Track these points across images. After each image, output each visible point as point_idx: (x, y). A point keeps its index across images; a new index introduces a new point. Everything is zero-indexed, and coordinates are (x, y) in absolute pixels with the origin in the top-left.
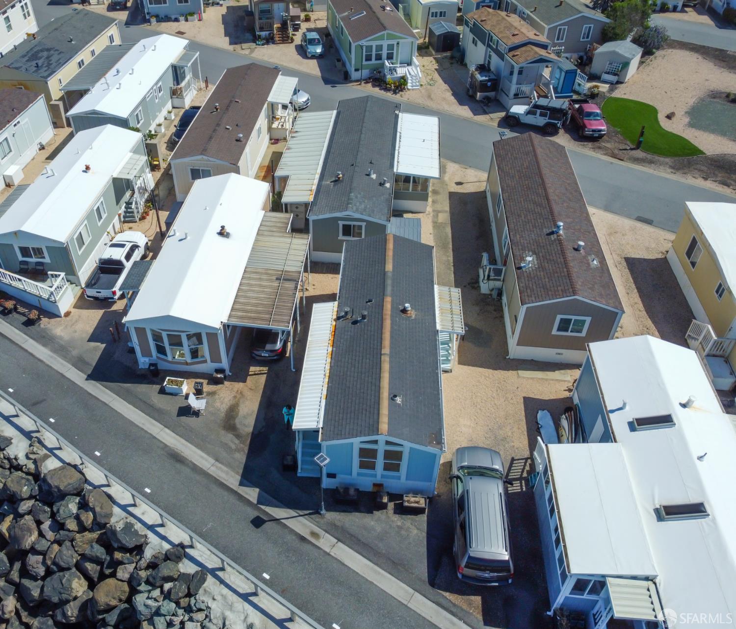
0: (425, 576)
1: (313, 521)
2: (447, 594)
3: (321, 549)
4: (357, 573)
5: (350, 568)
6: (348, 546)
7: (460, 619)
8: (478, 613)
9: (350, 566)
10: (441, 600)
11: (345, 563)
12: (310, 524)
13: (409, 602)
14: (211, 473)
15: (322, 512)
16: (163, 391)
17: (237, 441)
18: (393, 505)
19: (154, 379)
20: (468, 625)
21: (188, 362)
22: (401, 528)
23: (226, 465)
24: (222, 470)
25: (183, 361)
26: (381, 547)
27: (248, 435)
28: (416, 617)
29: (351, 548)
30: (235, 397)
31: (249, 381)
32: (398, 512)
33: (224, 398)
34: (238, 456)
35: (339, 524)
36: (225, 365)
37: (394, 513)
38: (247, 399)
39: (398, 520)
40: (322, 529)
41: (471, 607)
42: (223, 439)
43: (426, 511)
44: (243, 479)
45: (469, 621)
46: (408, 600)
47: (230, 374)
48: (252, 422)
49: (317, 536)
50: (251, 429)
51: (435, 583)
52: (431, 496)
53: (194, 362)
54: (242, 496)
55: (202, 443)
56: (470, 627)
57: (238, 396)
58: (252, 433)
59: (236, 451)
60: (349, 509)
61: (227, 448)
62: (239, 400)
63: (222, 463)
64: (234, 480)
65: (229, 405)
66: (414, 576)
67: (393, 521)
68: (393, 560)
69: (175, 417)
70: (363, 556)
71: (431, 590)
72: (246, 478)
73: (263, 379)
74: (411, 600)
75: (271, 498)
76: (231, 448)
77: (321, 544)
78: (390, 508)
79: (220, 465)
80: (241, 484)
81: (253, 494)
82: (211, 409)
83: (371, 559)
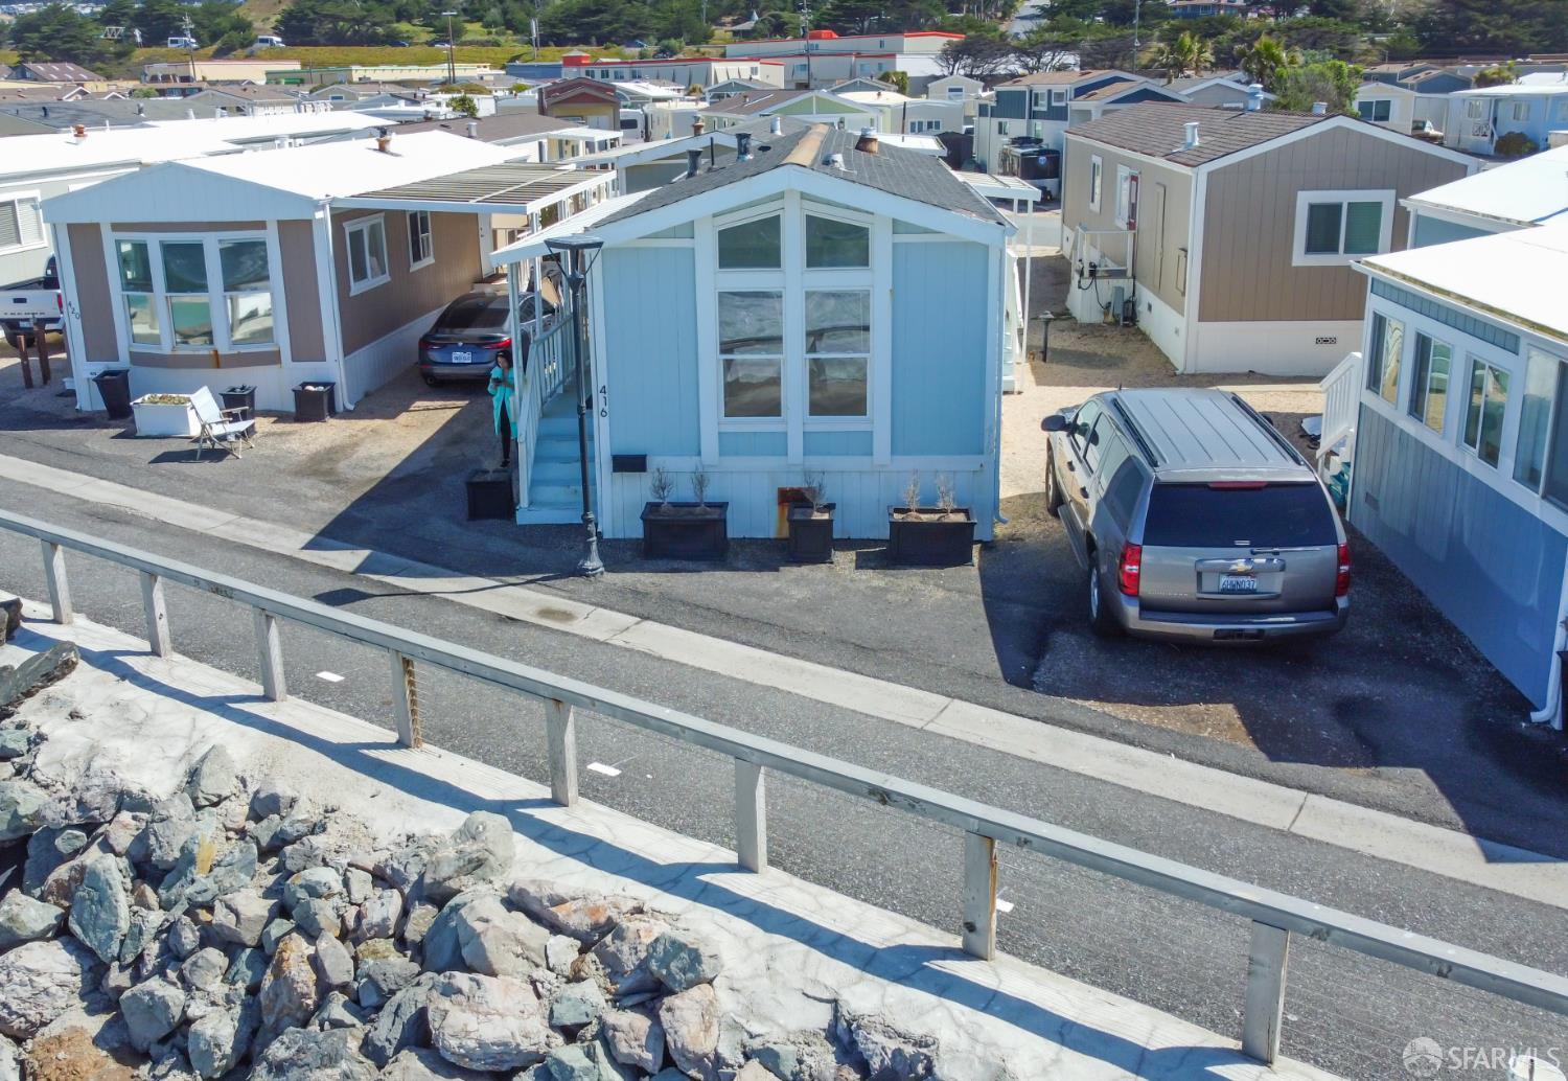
0: (993, 666)
1: (555, 591)
2: (1092, 704)
3: (576, 636)
4: (713, 673)
5: (682, 664)
6: (679, 626)
7: (1161, 750)
8: (1233, 738)
9: (685, 661)
10: (1067, 714)
11: (665, 656)
12: (541, 596)
13: (932, 721)
14: (215, 534)
15: (589, 565)
16: (130, 435)
17: (328, 488)
18: (852, 555)
19: (112, 422)
20: (1201, 763)
21: (220, 352)
22: (885, 590)
23: (274, 521)
24: (254, 529)
25: (206, 353)
26: (808, 621)
27: (371, 480)
28: (967, 752)
29: (693, 630)
30: (351, 436)
31: (404, 417)
32: (873, 565)
33: (316, 439)
34: (325, 505)
35: (651, 589)
36: (334, 367)
37: (858, 567)
38: (389, 437)
39: (874, 579)
40: (584, 602)
41: (1200, 727)
42: (285, 486)
43: (976, 559)
44: (320, 538)
45: (1200, 753)
46: (928, 719)
47: (351, 407)
48: (394, 463)
49: (567, 616)
50: (384, 473)
51: (1034, 682)
52: (987, 538)
53: (239, 353)
54: (304, 562)
55: (208, 495)
56: (1208, 766)
57: (361, 435)
58: (386, 478)
59: (318, 498)
60: (691, 565)
61: (291, 497)
62: (363, 440)
63: (264, 519)
64: (291, 541)
65: (328, 445)
66: (944, 669)
67: (852, 581)
68: (858, 642)
69: (144, 464)
70: (737, 641)
71: (1020, 693)
72: (336, 533)
73: (450, 414)
74: (936, 717)
75: (410, 562)
76: (305, 496)
77: (575, 627)
78: (844, 560)
79: (254, 522)
80: (310, 546)
81: (348, 559)
82: (267, 452)
83: (770, 645)
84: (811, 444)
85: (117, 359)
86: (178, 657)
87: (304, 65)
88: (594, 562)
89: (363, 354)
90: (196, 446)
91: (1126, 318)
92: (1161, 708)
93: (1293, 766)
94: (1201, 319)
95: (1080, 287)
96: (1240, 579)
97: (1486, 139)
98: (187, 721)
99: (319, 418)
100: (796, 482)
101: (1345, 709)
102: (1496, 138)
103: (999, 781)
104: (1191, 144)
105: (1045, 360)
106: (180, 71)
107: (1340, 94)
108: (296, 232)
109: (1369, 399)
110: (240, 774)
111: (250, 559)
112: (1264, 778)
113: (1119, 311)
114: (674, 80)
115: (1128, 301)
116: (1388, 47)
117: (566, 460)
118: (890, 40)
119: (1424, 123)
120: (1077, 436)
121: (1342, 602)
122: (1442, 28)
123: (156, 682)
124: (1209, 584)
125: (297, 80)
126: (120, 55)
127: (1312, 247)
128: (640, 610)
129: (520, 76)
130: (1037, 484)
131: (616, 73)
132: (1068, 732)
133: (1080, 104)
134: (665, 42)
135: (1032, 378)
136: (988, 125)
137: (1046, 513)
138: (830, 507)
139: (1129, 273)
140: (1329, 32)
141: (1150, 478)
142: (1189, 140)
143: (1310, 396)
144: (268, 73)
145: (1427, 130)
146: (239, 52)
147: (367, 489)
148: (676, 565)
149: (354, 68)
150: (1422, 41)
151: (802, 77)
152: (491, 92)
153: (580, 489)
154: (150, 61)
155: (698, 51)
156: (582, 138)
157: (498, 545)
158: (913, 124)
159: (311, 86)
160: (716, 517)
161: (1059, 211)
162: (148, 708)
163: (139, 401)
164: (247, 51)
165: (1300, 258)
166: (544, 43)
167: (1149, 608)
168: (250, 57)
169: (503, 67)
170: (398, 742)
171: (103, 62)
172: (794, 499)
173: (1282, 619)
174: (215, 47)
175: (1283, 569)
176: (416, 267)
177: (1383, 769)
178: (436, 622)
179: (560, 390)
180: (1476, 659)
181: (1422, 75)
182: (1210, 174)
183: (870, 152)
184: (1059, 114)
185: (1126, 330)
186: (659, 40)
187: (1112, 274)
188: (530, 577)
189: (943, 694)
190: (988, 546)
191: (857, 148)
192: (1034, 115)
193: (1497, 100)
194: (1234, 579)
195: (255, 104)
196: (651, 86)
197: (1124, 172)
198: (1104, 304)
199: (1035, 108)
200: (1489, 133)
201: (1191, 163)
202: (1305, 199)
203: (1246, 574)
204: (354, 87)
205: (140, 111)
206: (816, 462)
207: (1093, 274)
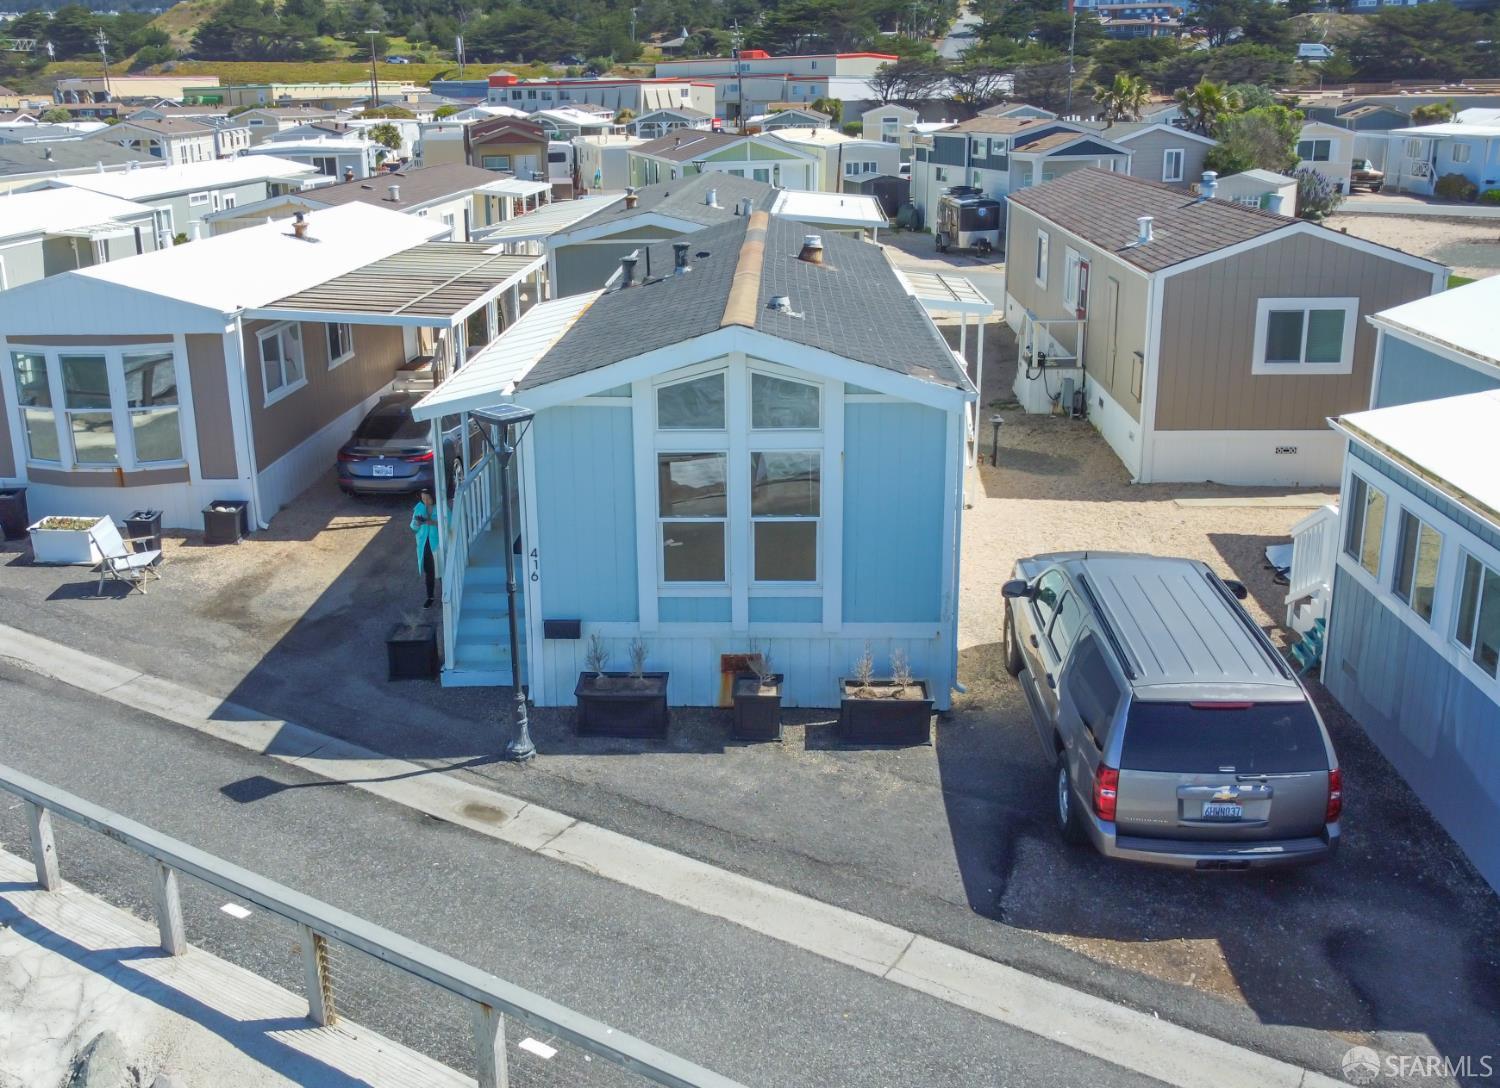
0: (957, 889)
1: (483, 780)
2: (1064, 940)
3: (506, 843)
4: (655, 897)
5: (623, 885)
6: (618, 830)
7: (1143, 1008)
8: (1219, 989)
9: (623, 879)
10: (1040, 955)
11: (604, 873)
12: (469, 787)
13: (893, 966)
14: (115, 698)
15: (519, 748)
16: (27, 561)
17: (239, 634)
18: (800, 730)
19: (9, 544)
20: (1187, 1025)
21: (124, 471)
22: (837, 779)
23: (180, 680)
24: (159, 691)
25: (110, 471)
26: (758, 824)
27: (285, 623)
28: (933, 1013)
29: (632, 835)
30: (265, 563)
31: (322, 538)
32: (822, 744)
33: (228, 566)
34: (233, 659)
35: (586, 779)
36: (247, 483)
37: (808, 748)
38: (305, 565)
39: (824, 763)
40: (515, 796)
41: (1182, 972)
42: (191, 632)
43: (933, 738)
44: (230, 704)
45: (1186, 1012)
46: (889, 963)
47: (265, 526)
48: (309, 600)
49: (494, 814)
50: (300, 613)
51: (1002, 909)
52: (944, 707)
53: (145, 472)
54: (211, 738)
55: (110, 643)
56: (1196, 1030)
57: (276, 561)
58: (302, 620)
59: (227, 650)
60: (628, 743)
61: (199, 647)
62: (277, 568)
63: (166, 676)
64: (195, 708)
65: (240, 576)
66: (905, 892)
67: (802, 765)
68: (812, 854)
69: (41, 601)
70: (680, 851)
71: (988, 926)
72: (245, 700)
73: (370, 533)
74: (899, 960)
75: (326, 738)
76: (214, 646)
77: (506, 831)
78: (793, 734)
79: (158, 681)
80: (219, 714)
81: (257, 734)
82: (174, 584)
83: (716, 857)
84: (758, 610)
85: (13, 475)
86: (68, 888)
87: (222, 82)
88: (525, 746)
89: (279, 466)
90: (97, 577)
91: (1076, 410)
92: (1140, 945)
93: (1288, 1030)
94: (1158, 427)
95: (1028, 377)
96: (1225, 806)
97: (1426, 179)
98: (74, 988)
99: (232, 540)
100: (740, 649)
101: (1339, 947)
102: (1436, 178)
103: (971, 1056)
104: (1145, 240)
105: (994, 464)
106: (92, 87)
107: (1281, 139)
108: (205, 347)
109: (1347, 563)
110: (132, 1064)
111: (152, 734)
112: (1258, 1048)
113: (1069, 403)
114: (602, 105)
115: (1078, 392)
116: (1322, 71)
117: (493, 614)
118: (822, 61)
119: (1364, 163)
120: (1040, 603)
121: (1333, 830)
122: (1375, 51)
123: (42, 928)
124: (1191, 812)
125: (215, 100)
126: (32, 70)
127: (1271, 356)
128: (575, 807)
129: (444, 94)
130: (994, 634)
131: (543, 94)
132: (1042, 982)
133: (1019, 155)
134: (593, 60)
135: (982, 489)
136: (925, 171)
137: (1005, 671)
138: (778, 679)
139: (1079, 364)
140: (1265, 61)
141: (1126, 693)
142: (1143, 234)
143: (1272, 513)
144: (185, 90)
145: (1366, 169)
146: (156, 67)
147: (280, 636)
148: (613, 744)
149: (274, 85)
150: (1356, 64)
151: (733, 97)
152: (414, 116)
153: (508, 647)
154: (63, 76)
155: (627, 69)
156: (510, 194)
157: (422, 716)
158: (849, 166)
159: (229, 109)
160: (655, 692)
161: (1003, 265)
162: (32, 966)
163: (37, 525)
164: (163, 66)
165: (1260, 366)
166: (469, 59)
167: (1126, 833)
168: (167, 72)
169: (427, 85)
170: (308, 1016)
171: (15, 76)
172: (739, 668)
173: (1269, 849)
174: (132, 60)
175: (1270, 796)
176: (335, 364)
177: (1384, 1034)
178: (354, 826)
179: (488, 528)
180: (1471, 877)
181: (1360, 111)
182: (1168, 281)
183: (814, 261)
184: (998, 163)
185: (1076, 423)
186: (588, 57)
187: (1061, 364)
188: (456, 761)
189: (905, 928)
190: (946, 718)
191: (801, 257)
192: (972, 163)
193: (1437, 141)
194: (1217, 806)
195: (171, 138)
196: (580, 113)
197: (1072, 256)
198: (1053, 394)
199: (974, 156)
200: (1428, 174)
201: (1148, 266)
202: (1265, 306)
203: (1231, 801)
204: (274, 110)
205: (48, 155)
206: (762, 629)
207: (1042, 364)
